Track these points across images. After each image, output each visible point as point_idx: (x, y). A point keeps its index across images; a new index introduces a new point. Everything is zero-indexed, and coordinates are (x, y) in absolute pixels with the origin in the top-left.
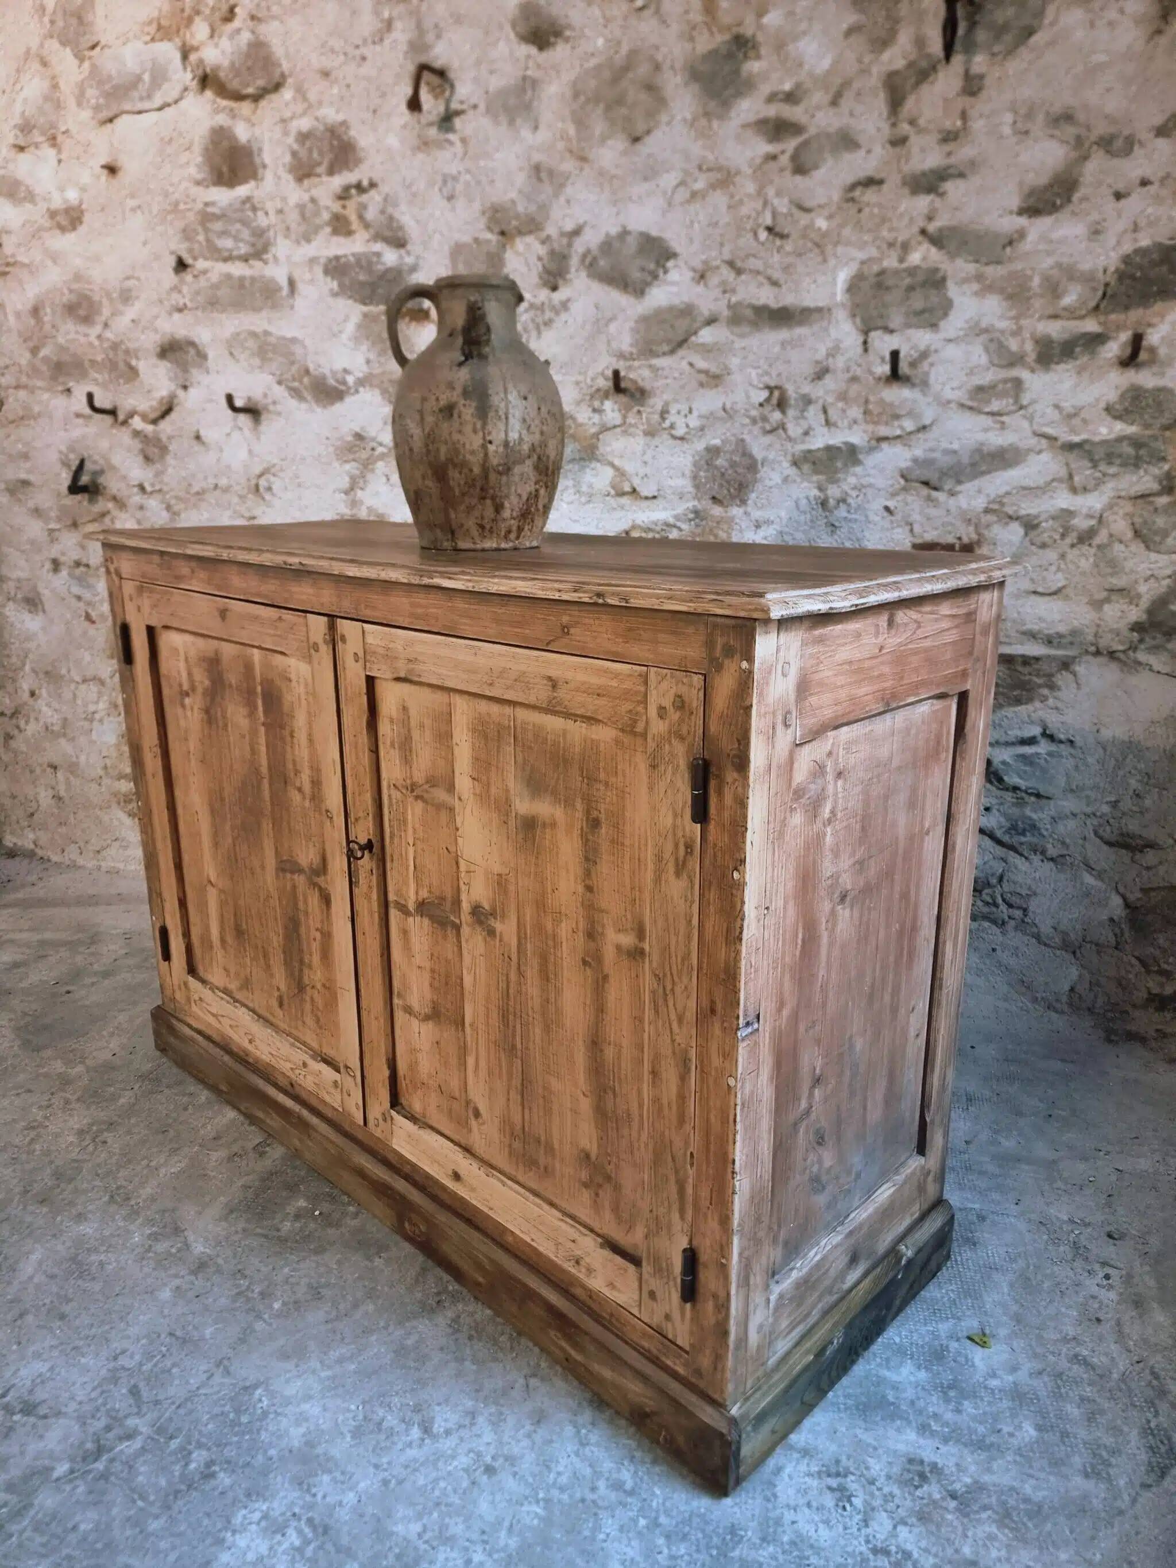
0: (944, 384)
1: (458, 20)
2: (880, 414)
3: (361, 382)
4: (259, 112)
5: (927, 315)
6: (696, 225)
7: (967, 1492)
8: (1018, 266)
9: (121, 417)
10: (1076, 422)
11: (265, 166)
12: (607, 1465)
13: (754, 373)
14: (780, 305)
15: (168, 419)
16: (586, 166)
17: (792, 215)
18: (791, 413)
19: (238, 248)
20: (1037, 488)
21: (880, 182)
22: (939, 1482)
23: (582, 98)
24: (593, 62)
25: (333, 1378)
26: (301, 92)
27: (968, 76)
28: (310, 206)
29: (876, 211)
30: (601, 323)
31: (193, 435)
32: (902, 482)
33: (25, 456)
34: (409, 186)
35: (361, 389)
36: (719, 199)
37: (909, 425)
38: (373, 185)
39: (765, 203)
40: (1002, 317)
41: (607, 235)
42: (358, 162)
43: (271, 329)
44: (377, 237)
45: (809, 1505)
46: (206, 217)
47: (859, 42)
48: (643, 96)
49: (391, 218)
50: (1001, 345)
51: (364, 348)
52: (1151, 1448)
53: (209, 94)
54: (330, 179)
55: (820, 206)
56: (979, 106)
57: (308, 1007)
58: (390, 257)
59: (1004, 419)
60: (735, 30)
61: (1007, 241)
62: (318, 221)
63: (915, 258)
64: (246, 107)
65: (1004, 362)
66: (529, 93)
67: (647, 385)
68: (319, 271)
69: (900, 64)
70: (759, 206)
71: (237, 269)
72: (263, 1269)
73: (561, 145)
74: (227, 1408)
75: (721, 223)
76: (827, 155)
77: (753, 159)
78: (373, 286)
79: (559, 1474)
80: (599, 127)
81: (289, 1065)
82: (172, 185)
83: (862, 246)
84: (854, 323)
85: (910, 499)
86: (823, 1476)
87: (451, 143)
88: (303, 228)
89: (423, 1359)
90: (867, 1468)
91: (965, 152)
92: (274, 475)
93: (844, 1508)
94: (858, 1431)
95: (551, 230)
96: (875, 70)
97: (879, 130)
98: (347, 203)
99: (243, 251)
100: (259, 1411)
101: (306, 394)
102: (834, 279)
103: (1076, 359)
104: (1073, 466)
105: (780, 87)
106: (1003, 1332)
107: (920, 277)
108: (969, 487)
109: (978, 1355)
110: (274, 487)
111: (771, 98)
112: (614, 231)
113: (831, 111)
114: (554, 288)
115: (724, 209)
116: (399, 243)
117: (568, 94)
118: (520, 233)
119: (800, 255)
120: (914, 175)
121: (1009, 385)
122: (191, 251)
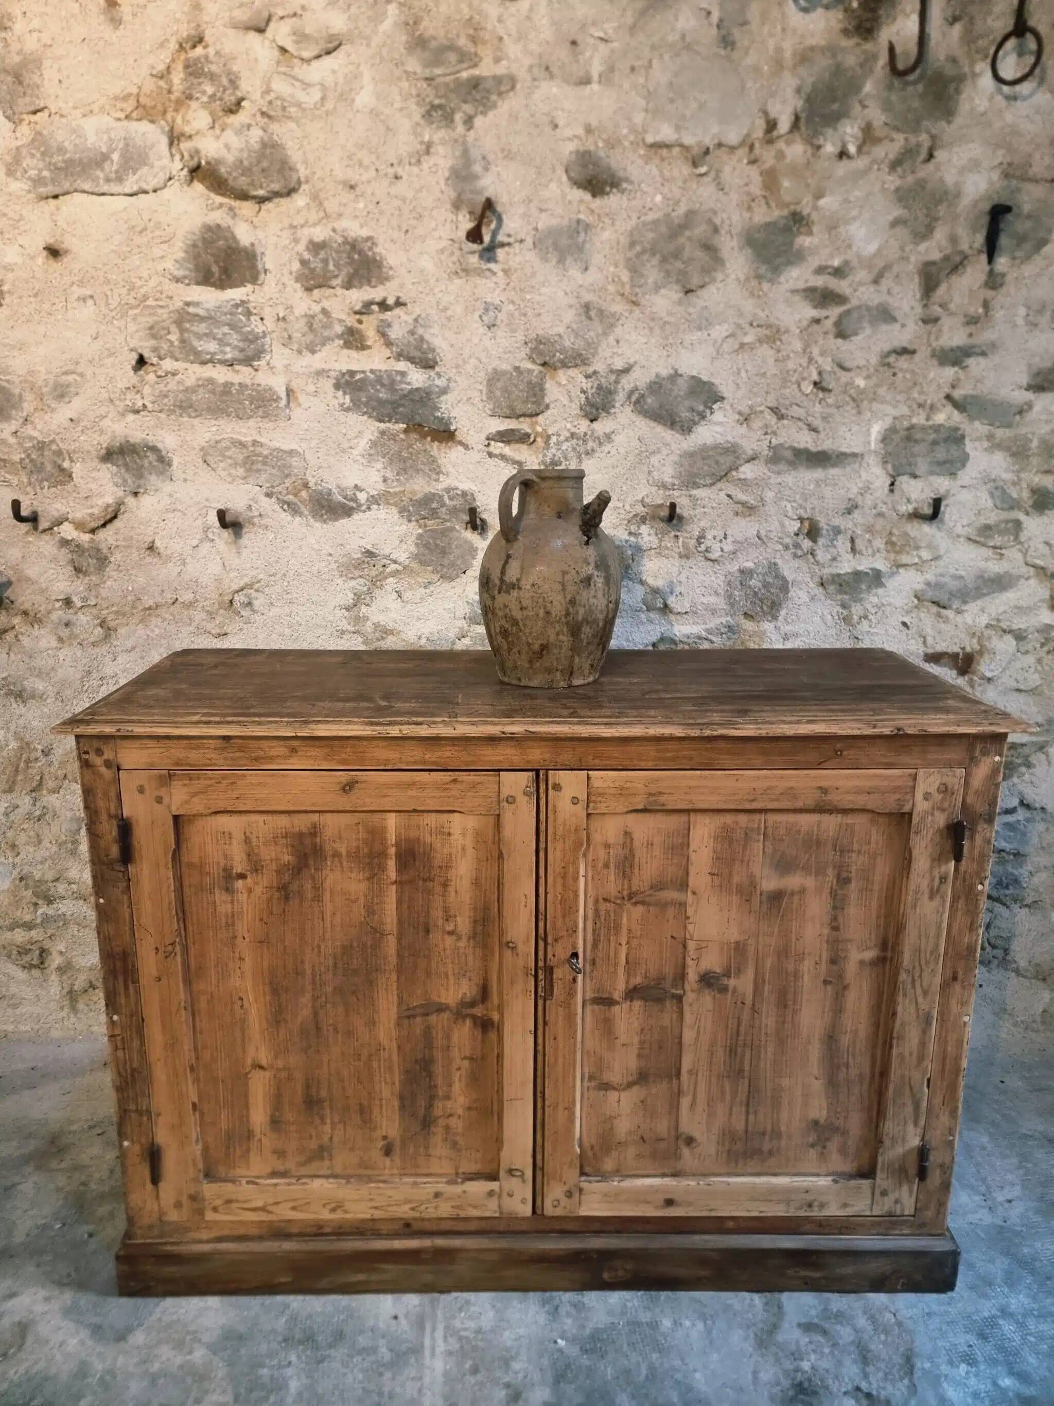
0: (956, 522)
1: (508, 155)
2: (902, 545)
3: (374, 500)
4: (262, 213)
5: (948, 465)
6: (743, 374)
8: (1023, 430)
9: (43, 524)
11: (266, 271)
13: (789, 506)
14: (820, 449)
15: (109, 527)
16: (637, 311)
17: (835, 373)
18: (821, 541)
19: (225, 353)
20: (1027, 607)
21: (913, 352)
23: (638, 248)
24: (651, 217)
26: (317, 200)
27: (991, 273)
28: (321, 316)
29: (908, 376)
30: (645, 454)
31: (146, 545)
32: (916, 601)
34: (445, 309)
35: (375, 507)
36: (766, 352)
37: (925, 554)
38: (399, 303)
39: (811, 360)
40: (1007, 470)
41: (657, 376)
42: (384, 279)
43: (262, 439)
44: (399, 356)
46: (185, 317)
47: (902, 232)
48: (700, 254)
49: (422, 339)
50: (1004, 491)
51: (379, 465)
53: (199, 187)
54: (347, 292)
55: (859, 367)
56: (1000, 298)
58: (417, 378)
59: (1003, 551)
60: (792, 207)
61: (1017, 410)
62: (326, 334)
63: (940, 418)
64: (247, 208)
65: (1005, 506)
66: (582, 235)
67: (685, 511)
68: (327, 385)
69: (936, 256)
70: (804, 362)
71: (221, 374)
73: (611, 288)
75: (768, 374)
76: (866, 324)
77: (800, 321)
78: (395, 405)
80: (652, 274)
82: (140, 278)
83: (895, 404)
84: (885, 469)
85: (922, 615)
87: (494, 274)
88: (310, 337)
91: (987, 336)
92: (257, 591)
95: (598, 366)
96: (913, 259)
97: (912, 308)
98: (364, 318)
99: (229, 356)
101: (302, 507)
102: (868, 430)
105: (830, 263)
107: (943, 434)
108: (973, 607)
110: (256, 604)
111: (820, 270)
112: (665, 372)
113: (872, 288)
114: (596, 420)
115: (771, 362)
116: (428, 364)
117: (624, 240)
118: (564, 365)
119: (838, 407)
120: (943, 350)
121: (1010, 525)
122: (155, 350)
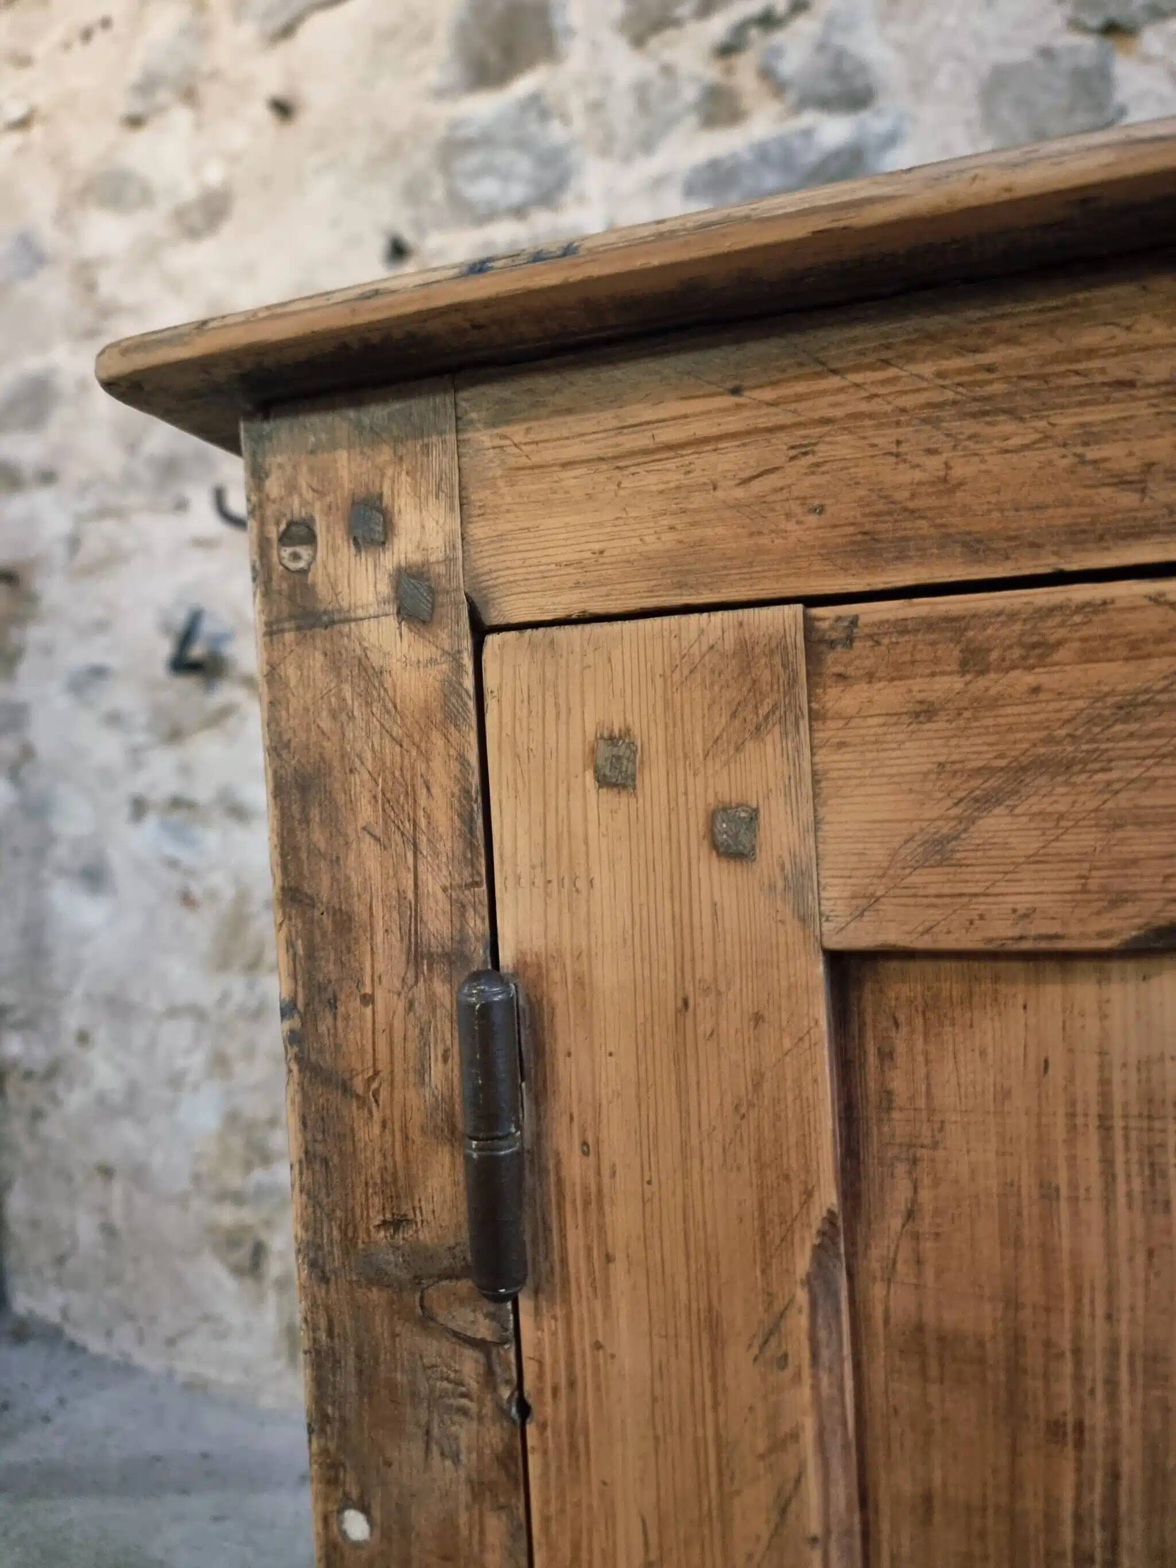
11: (570, 32)
19: (508, 195)
28: (660, 80)
33: (101, 626)
38: (801, 4)
44: (804, 105)
46: (453, 149)
49: (840, 55)
54: (701, 23)
58: (834, 133)
62: (672, 108)
68: (672, 197)
71: (503, 232)
82: (391, 111)
88: (642, 125)
98: (736, 61)
99: (517, 199)
116: (857, 100)
118: (1156, 15)
122: (416, 222)
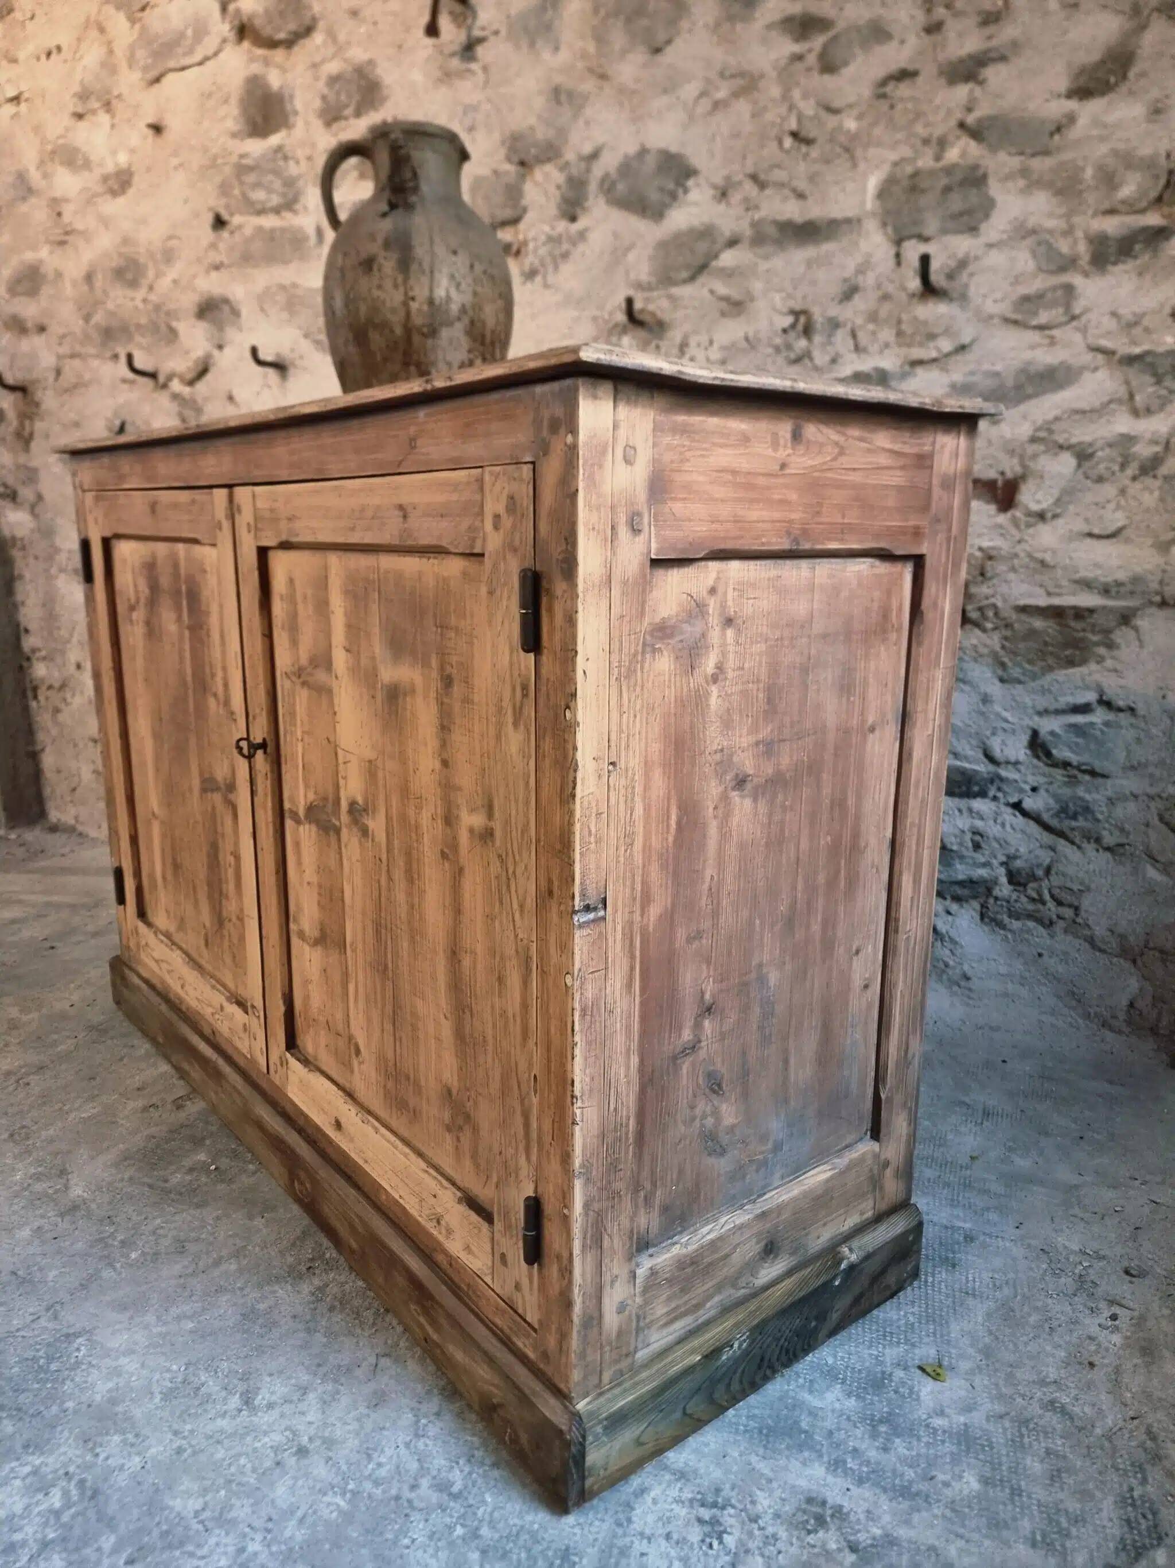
0: (985, 296)
2: (914, 334)
4: (292, 57)
5: (965, 218)
6: (718, 139)
7: (872, 1546)
8: (1067, 156)
9: (161, 379)
10: (1137, 331)
11: (296, 113)
12: (439, 1463)
13: (778, 298)
14: (806, 219)
15: (204, 379)
16: (606, 84)
17: (819, 118)
18: (817, 339)
19: (271, 200)
20: (1092, 411)
21: (915, 74)
22: (839, 1529)
23: (602, 12)
25: (163, 1336)
26: (331, 35)
29: (910, 106)
30: (618, 253)
31: (226, 394)
33: (77, 425)
36: (743, 107)
37: (946, 345)
39: (791, 108)
40: (1051, 215)
41: (626, 155)
42: (383, 100)
43: (299, 281)
45: (668, 1537)
46: (242, 170)
48: (664, 4)
50: (1050, 246)
52: (1128, 1521)
53: (246, 44)
54: (357, 121)
55: (850, 106)
57: (226, 944)
59: (1055, 332)
61: (1053, 128)
63: (952, 155)
64: (278, 55)
65: (1053, 267)
66: (550, 12)
67: (666, 317)
70: (783, 110)
72: (134, 1218)
73: (580, 65)
74: (41, 1353)
75: (744, 133)
76: (857, 50)
77: (777, 60)
79: (380, 1465)
80: (619, 41)
81: (210, 1010)
82: (211, 140)
83: (894, 145)
84: (886, 234)
86: (696, 1504)
87: (472, 72)
89: (271, 1325)
90: (753, 1502)
91: (1007, 32)
93: (711, 1546)
94: (754, 1459)
95: (570, 156)
97: (912, 17)
99: (275, 203)
100: (73, 1361)
102: (864, 186)
103: (1135, 257)
104: (1134, 383)
106: (964, 1365)
107: (959, 176)
108: (1014, 413)
109: (927, 1388)
112: (632, 150)
114: (573, 219)
115: (747, 116)
117: (588, 9)
118: (541, 161)
119: (828, 162)
120: (950, 63)
121: (1059, 293)
122: (227, 207)
